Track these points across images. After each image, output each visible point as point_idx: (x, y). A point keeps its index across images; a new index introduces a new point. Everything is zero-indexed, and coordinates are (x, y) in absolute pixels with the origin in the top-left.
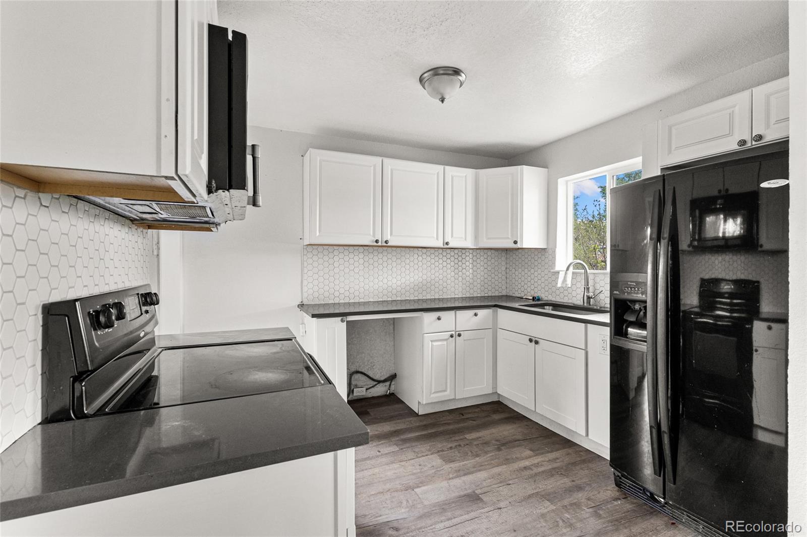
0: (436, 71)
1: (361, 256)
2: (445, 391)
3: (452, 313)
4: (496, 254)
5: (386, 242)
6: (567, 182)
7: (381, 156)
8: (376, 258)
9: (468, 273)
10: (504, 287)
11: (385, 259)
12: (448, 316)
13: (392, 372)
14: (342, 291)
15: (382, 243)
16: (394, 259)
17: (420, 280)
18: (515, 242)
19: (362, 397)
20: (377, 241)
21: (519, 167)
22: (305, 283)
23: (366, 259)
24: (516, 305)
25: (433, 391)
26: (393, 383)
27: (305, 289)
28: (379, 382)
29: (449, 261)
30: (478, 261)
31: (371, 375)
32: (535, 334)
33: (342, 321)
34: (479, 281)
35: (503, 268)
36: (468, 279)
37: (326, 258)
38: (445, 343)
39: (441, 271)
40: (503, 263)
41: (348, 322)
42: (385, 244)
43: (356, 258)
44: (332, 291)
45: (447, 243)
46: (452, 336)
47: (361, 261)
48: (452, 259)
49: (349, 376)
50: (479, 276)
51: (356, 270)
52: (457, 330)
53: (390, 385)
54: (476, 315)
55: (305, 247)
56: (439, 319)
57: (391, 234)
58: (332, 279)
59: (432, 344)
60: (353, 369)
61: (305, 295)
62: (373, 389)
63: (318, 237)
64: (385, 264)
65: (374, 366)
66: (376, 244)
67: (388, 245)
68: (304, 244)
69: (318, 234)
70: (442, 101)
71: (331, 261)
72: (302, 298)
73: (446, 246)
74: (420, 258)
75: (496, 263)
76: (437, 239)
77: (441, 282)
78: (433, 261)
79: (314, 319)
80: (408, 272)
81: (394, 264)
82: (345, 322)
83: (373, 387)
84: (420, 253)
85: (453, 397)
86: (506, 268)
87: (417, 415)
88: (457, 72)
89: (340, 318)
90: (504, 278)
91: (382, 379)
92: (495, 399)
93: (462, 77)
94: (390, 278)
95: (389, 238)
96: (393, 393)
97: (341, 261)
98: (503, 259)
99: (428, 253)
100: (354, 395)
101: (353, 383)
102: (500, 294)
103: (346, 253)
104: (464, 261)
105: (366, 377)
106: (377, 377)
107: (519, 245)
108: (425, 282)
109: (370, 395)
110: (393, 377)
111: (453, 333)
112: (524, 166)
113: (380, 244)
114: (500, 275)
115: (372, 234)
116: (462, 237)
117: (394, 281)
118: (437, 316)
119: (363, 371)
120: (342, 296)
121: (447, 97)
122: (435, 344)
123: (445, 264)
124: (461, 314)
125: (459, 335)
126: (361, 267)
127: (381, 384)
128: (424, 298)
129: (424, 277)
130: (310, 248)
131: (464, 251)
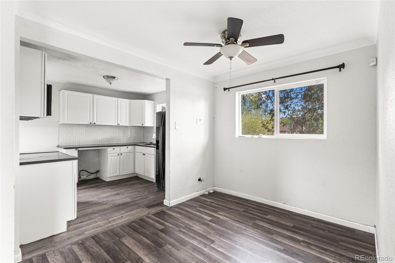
0: (108, 77)
1: (85, 128)
2: (116, 173)
3: (119, 147)
4: (140, 128)
5: (95, 123)
6: (160, 106)
7: (92, 93)
8: (91, 129)
9: (128, 135)
10: (142, 140)
11: (95, 129)
12: (117, 148)
13: (98, 170)
14: (76, 141)
15: (93, 124)
16: (99, 129)
17: (109, 137)
18: (143, 124)
19: (84, 179)
20: (91, 123)
21: (144, 100)
22: (60, 138)
23: (87, 129)
24: (141, 144)
25: (111, 173)
26: (98, 174)
27: (60, 140)
28: (92, 173)
29: (121, 130)
30: (133, 130)
31: (89, 171)
32: (144, 153)
33: (76, 150)
34: (133, 137)
35: (142, 133)
36: (128, 136)
37: (69, 129)
38: (116, 157)
39: (118, 134)
40: (142, 131)
41: (79, 151)
42: (94, 124)
43: (83, 129)
44: (72, 141)
45: (119, 124)
46: (118, 155)
47: (85, 130)
48: (122, 129)
49: (79, 172)
50: (133, 136)
51: (83, 133)
52: (121, 152)
53: (97, 175)
54: (127, 148)
55: (60, 125)
56: (114, 149)
57: (97, 121)
58: (72, 136)
59: (111, 158)
60: (81, 169)
61: (60, 142)
62: (89, 176)
63: (66, 122)
64: (95, 131)
65: (90, 168)
66: (90, 124)
67: (95, 124)
68: (60, 123)
69: (66, 120)
70: (111, 84)
71: (72, 130)
72: (59, 144)
73: (118, 125)
74: (109, 129)
75: (140, 131)
76: (115, 123)
77: (118, 138)
78: (115, 130)
79: (65, 149)
80: (104, 134)
81: (99, 131)
82: (77, 151)
83: (89, 175)
84: (109, 127)
85: (119, 175)
86: (143, 133)
87: (106, 181)
88: (114, 78)
89: (75, 149)
90: (142, 136)
91: (93, 172)
92: (135, 175)
93: (116, 79)
94: (97, 136)
95: (96, 122)
96: (98, 178)
97: (76, 130)
98: (142, 130)
99: (113, 127)
100: (81, 178)
101: (81, 174)
102: (141, 142)
103: (78, 127)
104: (127, 130)
105: (86, 172)
106: (91, 172)
107: (144, 125)
108: (111, 138)
109: (88, 179)
110: (98, 172)
111: (119, 154)
112: (146, 100)
113: (92, 124)
114: (141, 135)
115: (89, 120)
116: (124, 122)
117: (99, 137)
118: (113, 148)
119: (85, 170)
120: (76, 143)
121: (112, 83)
122: (112, 157)
123: (119, 131)
124: (122, 148)
125: (121, 154)
126: (85, 132)
127: (93, 174)
128: (111, 143)
129: (111, 136)
130: (62, 125)
131: (127, 127)
